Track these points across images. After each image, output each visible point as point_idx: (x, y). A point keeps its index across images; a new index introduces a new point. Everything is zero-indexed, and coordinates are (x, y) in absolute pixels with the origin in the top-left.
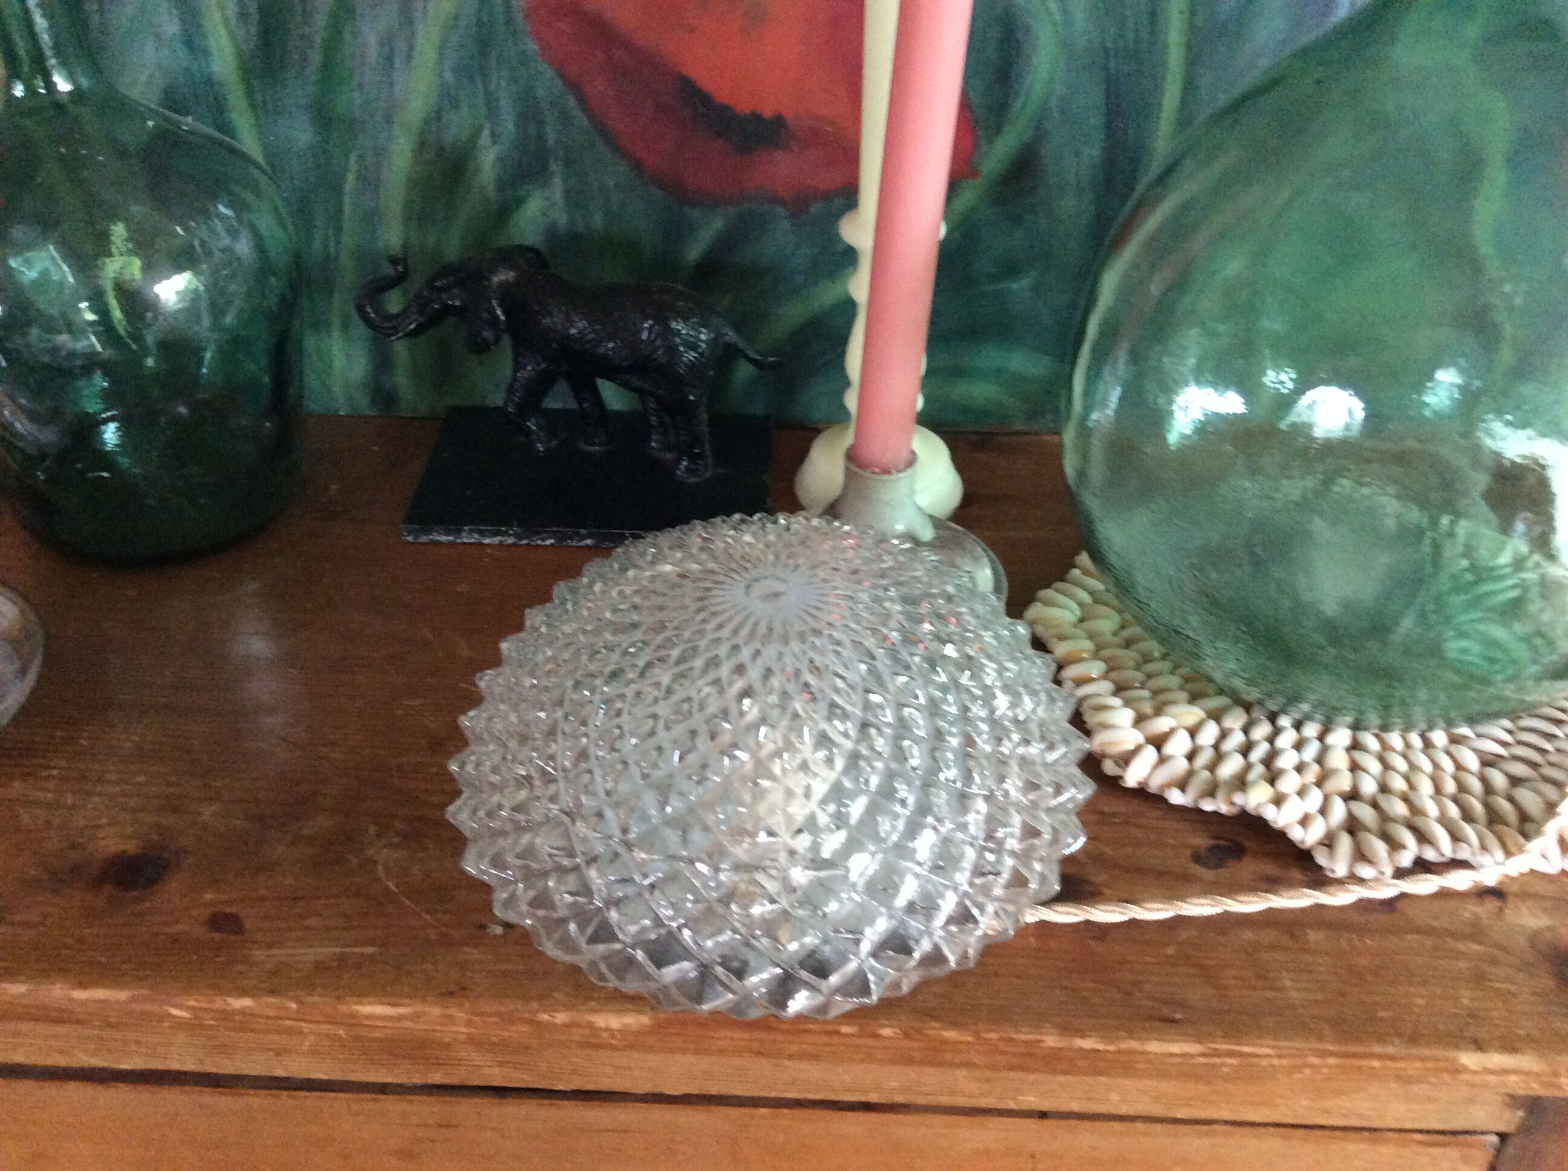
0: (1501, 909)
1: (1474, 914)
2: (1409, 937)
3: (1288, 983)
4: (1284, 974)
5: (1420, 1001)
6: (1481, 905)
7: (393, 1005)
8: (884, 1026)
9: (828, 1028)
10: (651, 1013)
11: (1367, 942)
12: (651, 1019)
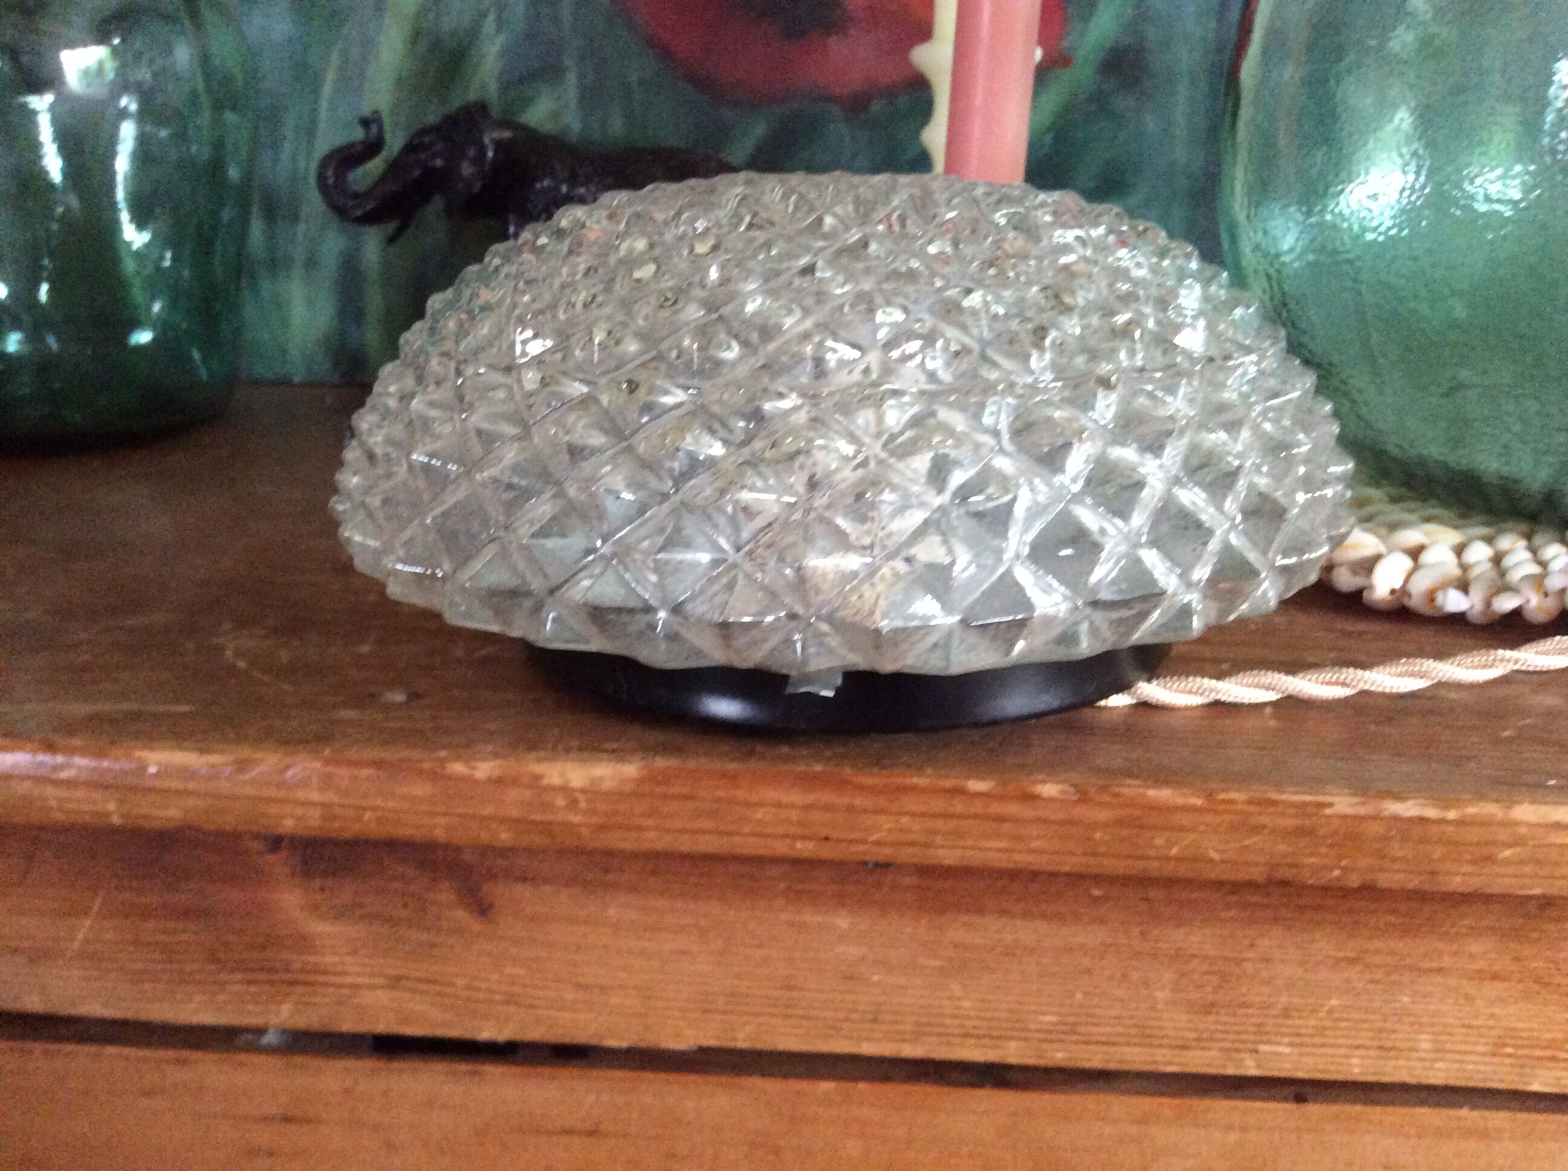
8: (1047, 782)
9: (947, 783)
10: (642, 763)
12: (640, 769)
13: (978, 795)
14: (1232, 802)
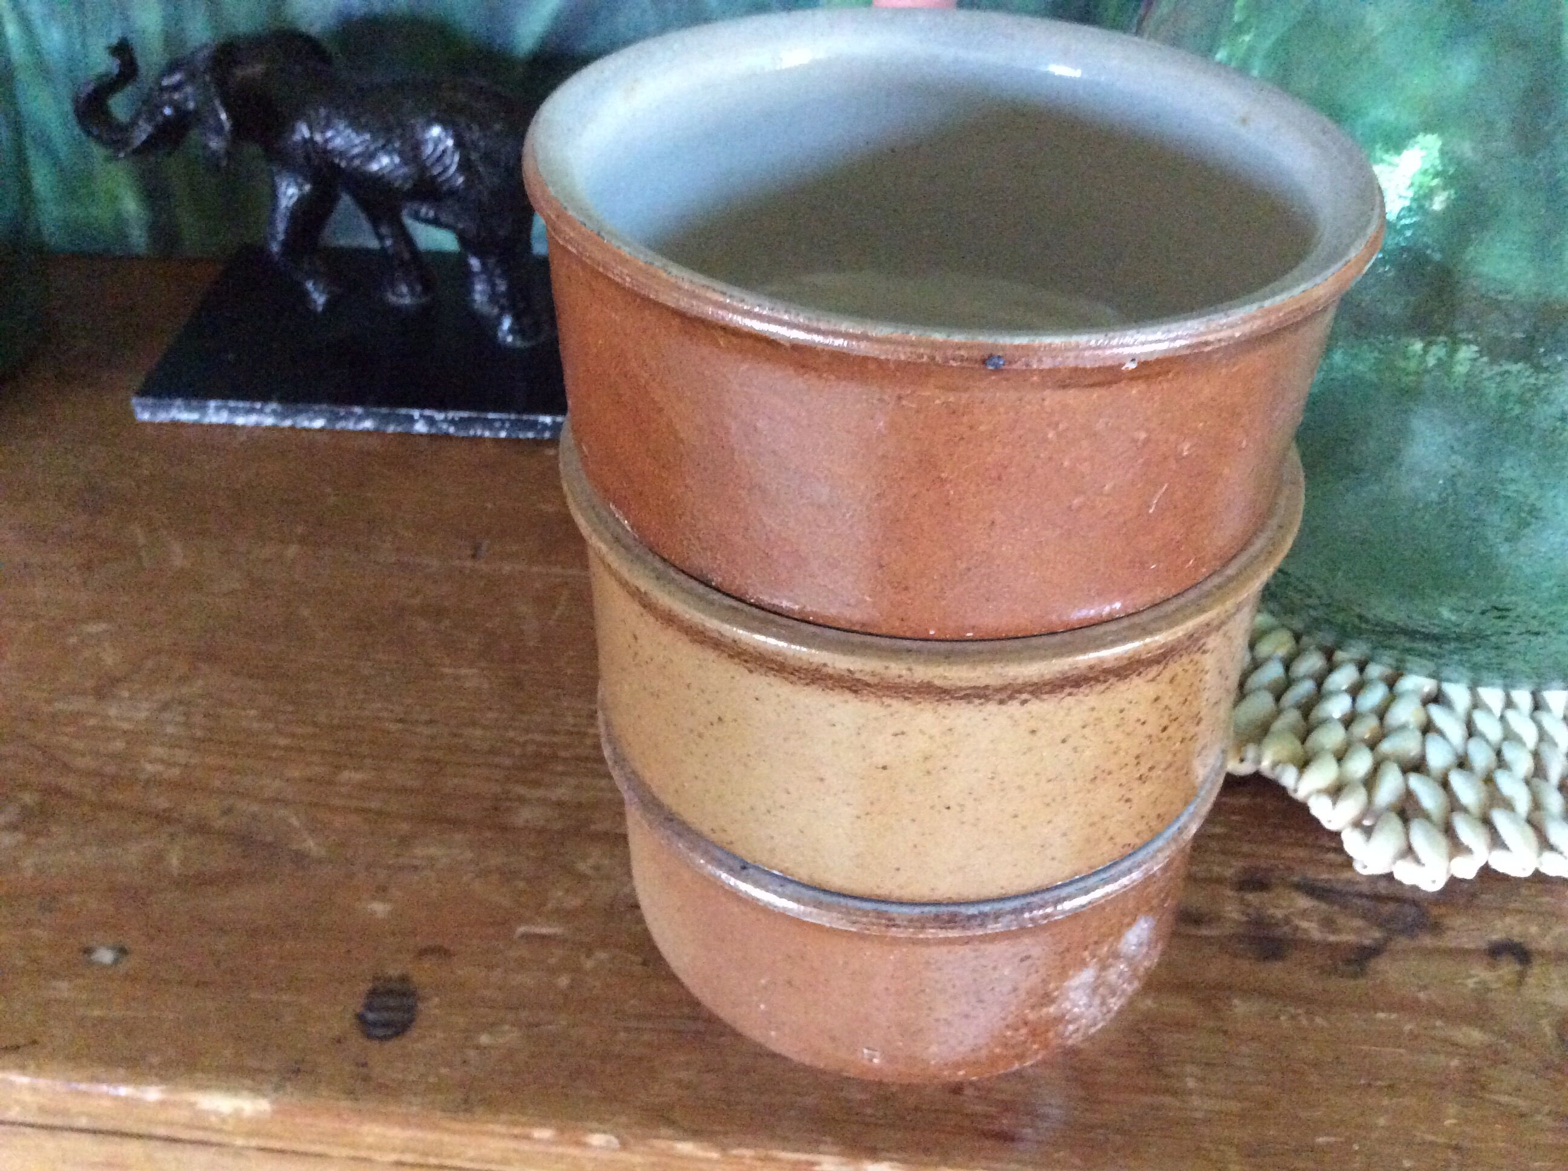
0: (1521, 977)
1: (1483, 983)
2: (1381, 1015)
3: (1191, 1083)
4: (1189, 1068)
5: (1382, 1121)
6: (1493, 967)
8: (597, 1131)
9: (517, 1131)
10: (274, 1096)
11: (1318, 1020)
12: (272, 1102)
13: (539, 1141)
14: (742, 1157)
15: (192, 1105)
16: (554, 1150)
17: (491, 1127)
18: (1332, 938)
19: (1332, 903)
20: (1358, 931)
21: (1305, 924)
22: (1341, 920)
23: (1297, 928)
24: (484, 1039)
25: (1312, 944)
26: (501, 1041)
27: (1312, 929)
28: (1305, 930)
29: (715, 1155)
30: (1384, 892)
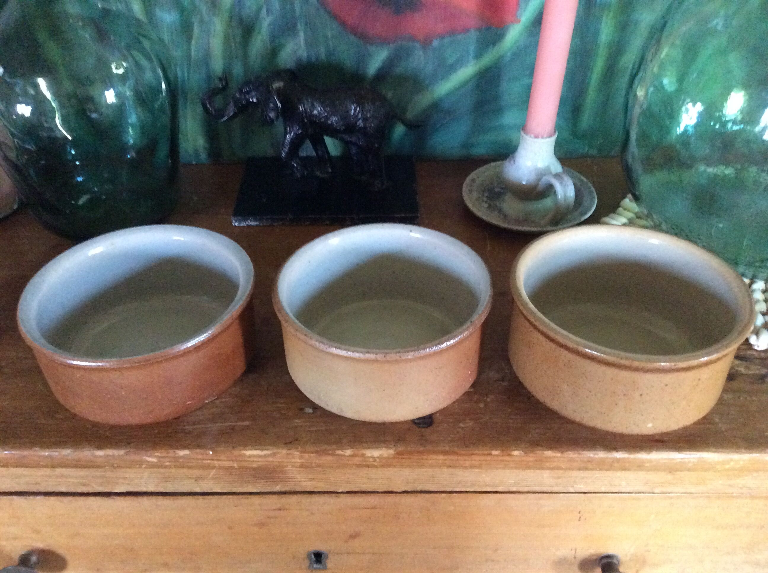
3: (717, 420)
7: (262, 450)
8: (514, 450)
9: (486, 452)
10: (394, 448)
11: (754, 398)
12: (394, 451)
13: (495, 455)
15: (363, 455)
16: (500, 458)
17: (477, 452)
18: (750, 372)
19: (746, 361)
20: (758, 369)
21: (739, 369)
22: (753, 367)
23: (737, 371)
24: (462, 425)
25: (743, 374)
26: (468, 425)
27: (743, 370)
28: (740, 371)
29: (559, 455)
30: (763, 357)
